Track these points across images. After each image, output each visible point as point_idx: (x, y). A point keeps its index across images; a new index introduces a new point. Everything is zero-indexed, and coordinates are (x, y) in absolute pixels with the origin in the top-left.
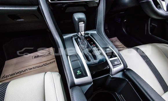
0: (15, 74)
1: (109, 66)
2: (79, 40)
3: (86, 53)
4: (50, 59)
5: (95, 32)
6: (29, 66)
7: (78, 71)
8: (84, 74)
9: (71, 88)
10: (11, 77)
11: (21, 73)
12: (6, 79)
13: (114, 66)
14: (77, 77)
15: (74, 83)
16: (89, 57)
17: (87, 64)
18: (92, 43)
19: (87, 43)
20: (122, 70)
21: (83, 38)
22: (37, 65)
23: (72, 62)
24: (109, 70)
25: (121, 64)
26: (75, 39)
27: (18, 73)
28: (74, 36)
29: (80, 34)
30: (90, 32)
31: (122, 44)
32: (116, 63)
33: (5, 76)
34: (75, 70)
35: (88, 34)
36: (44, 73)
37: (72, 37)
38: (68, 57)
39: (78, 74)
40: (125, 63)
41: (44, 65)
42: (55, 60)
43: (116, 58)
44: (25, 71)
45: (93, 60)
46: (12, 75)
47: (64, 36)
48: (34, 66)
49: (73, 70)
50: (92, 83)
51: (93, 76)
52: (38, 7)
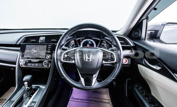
38: (9, 101)
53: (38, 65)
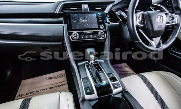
0: (30, 93)
1: (111, 88)
2: (90, 67)
3: (94, 77)
4: (62, 81)
5: (103, 61)
6: (43, 86)
7: (88, 90)
8: (92, 92)
9: (82, 102)
10: (25, 96)
11: (35, 93)
12: (21, 97)
13: (115, 88)
14: (87, 94)
15: (85, 98)
16: (97, 80)
17: (95, 85)
18: (99, 69)
19: (95, 70)
20: (121, 92)
21: (93, 65)
22: (49, 87)
23: (84, 83)
24: (111, 91)
25: (120, 86)
26: (87, 66)
27: (32, 92)
28: (86, 63)
29: (91, 63)
30: (99, 61)
31: (131, 70)
32: (116, 86)
33: (20, 95)
34: (86, 89)
35: (97, 62)
36: (59, 92)
37: (84, 64)
38: (82, 79)
39: (88, 92)
40: (123, 86)
41: (56, 87)
42: (66, 82)
43: (117, 82)
44: (38, 91)
45: (99, 82)
46: (26, 94)
47: (79, 63)
48: (47, 87)
49: (85, 88)
50: (98, 100)
51: (99, 95)
52: (62, 42)
53: (93, 36)
